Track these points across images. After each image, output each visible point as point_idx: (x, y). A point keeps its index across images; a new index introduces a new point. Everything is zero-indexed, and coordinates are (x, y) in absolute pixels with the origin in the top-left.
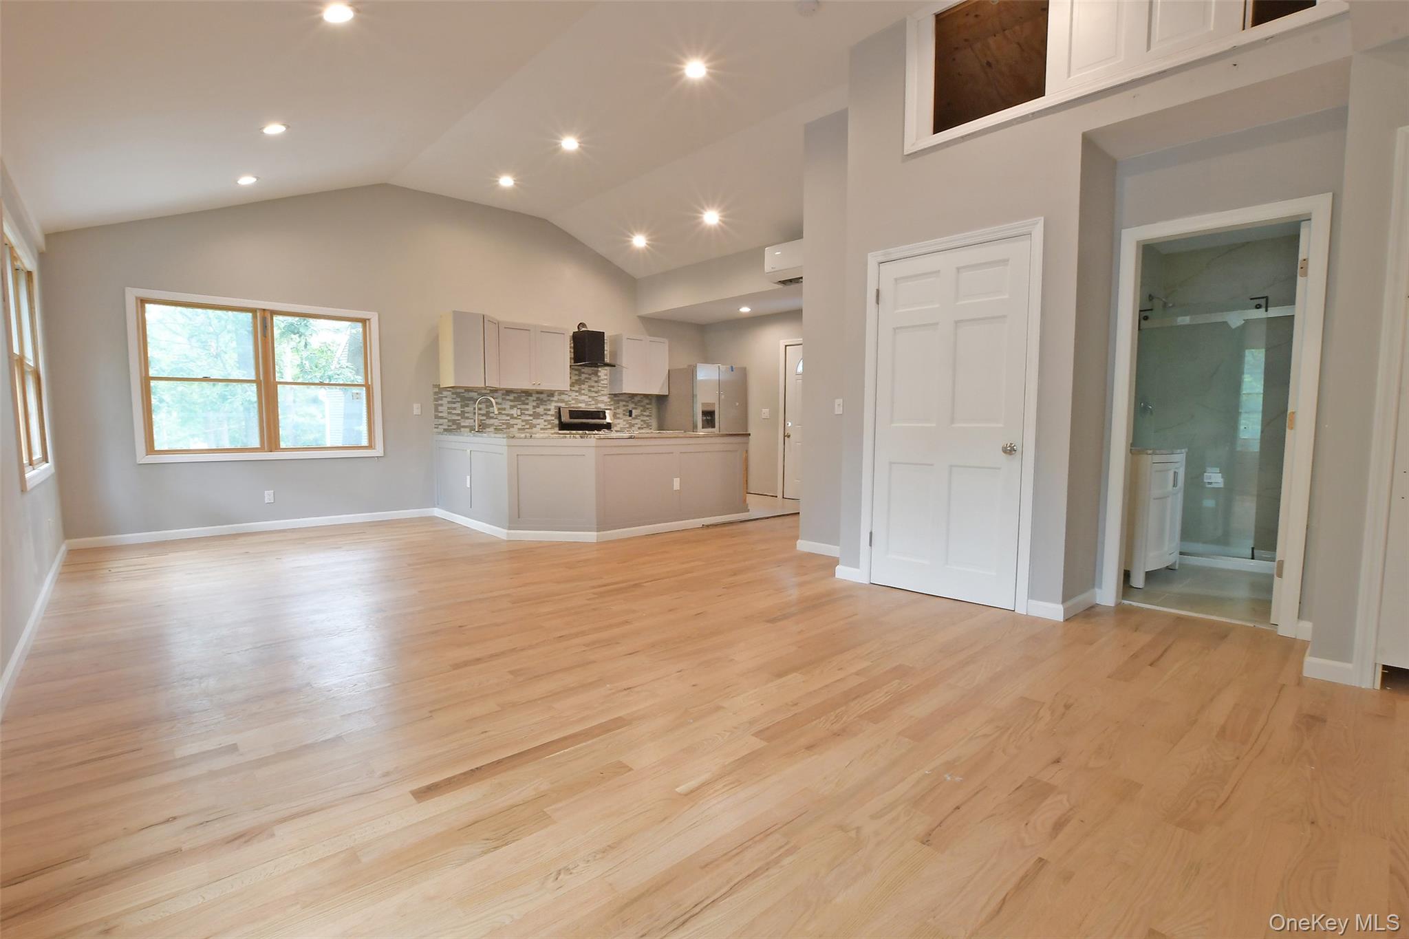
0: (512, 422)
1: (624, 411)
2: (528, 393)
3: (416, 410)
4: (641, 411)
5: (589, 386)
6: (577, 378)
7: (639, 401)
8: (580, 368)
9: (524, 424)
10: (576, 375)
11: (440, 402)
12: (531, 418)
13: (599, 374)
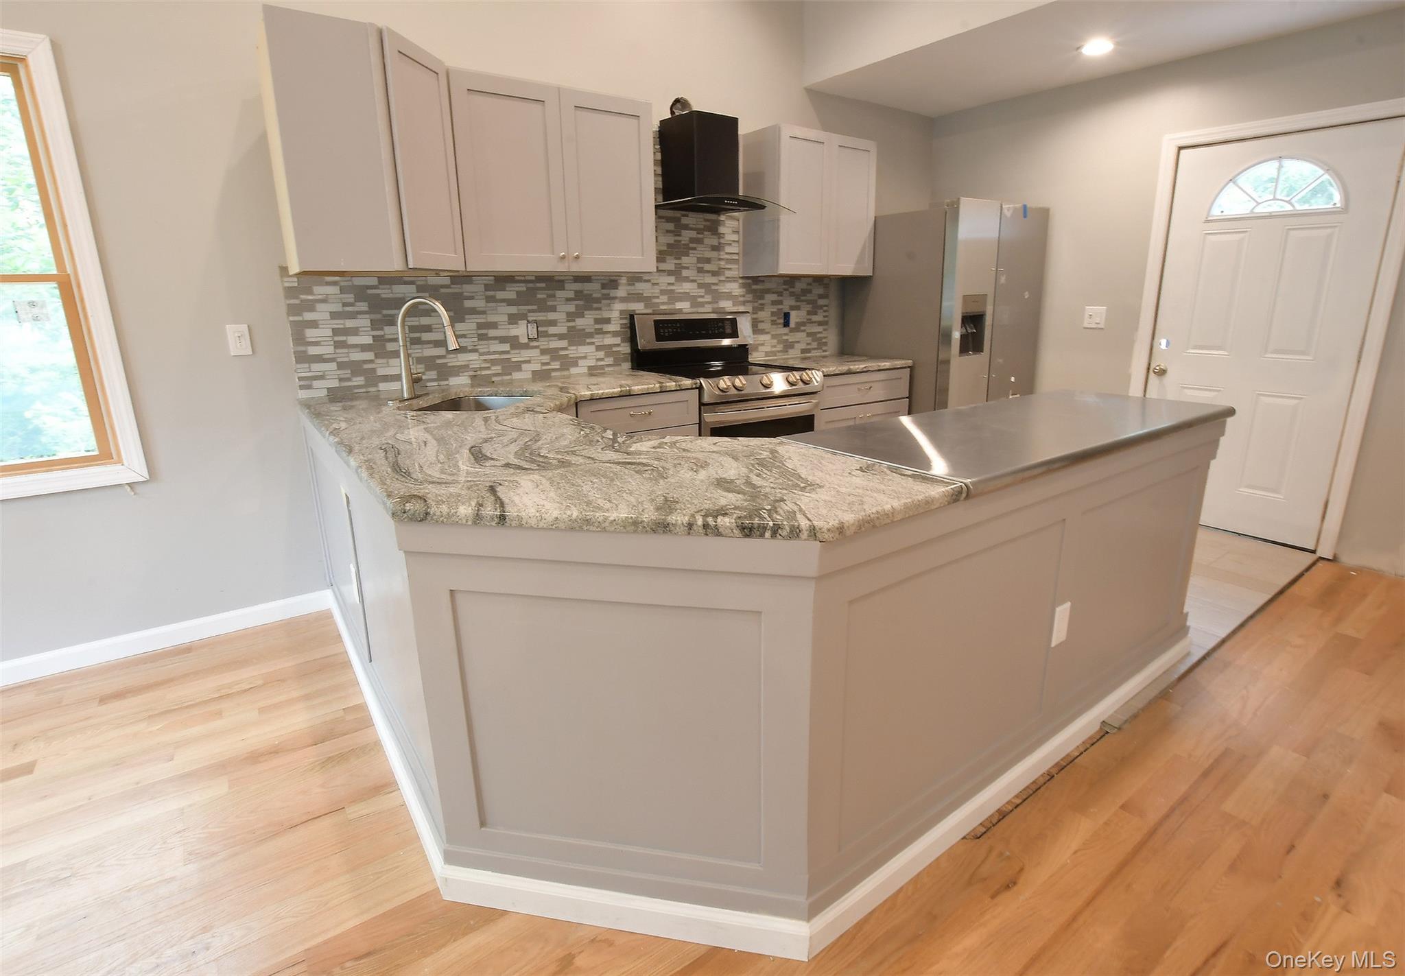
0: (515, 356)
1: (773, 314)
2: (551, 281)
3: (236, 339)
4: (809, 313)
5: (700, 260)
6: (671, 239)
7: (805, 292)
8: (678, 214)
9: (546, 358)
10: (668, 231)
11: (309, 316)
12: (564, 343)
13: (722, 230)
